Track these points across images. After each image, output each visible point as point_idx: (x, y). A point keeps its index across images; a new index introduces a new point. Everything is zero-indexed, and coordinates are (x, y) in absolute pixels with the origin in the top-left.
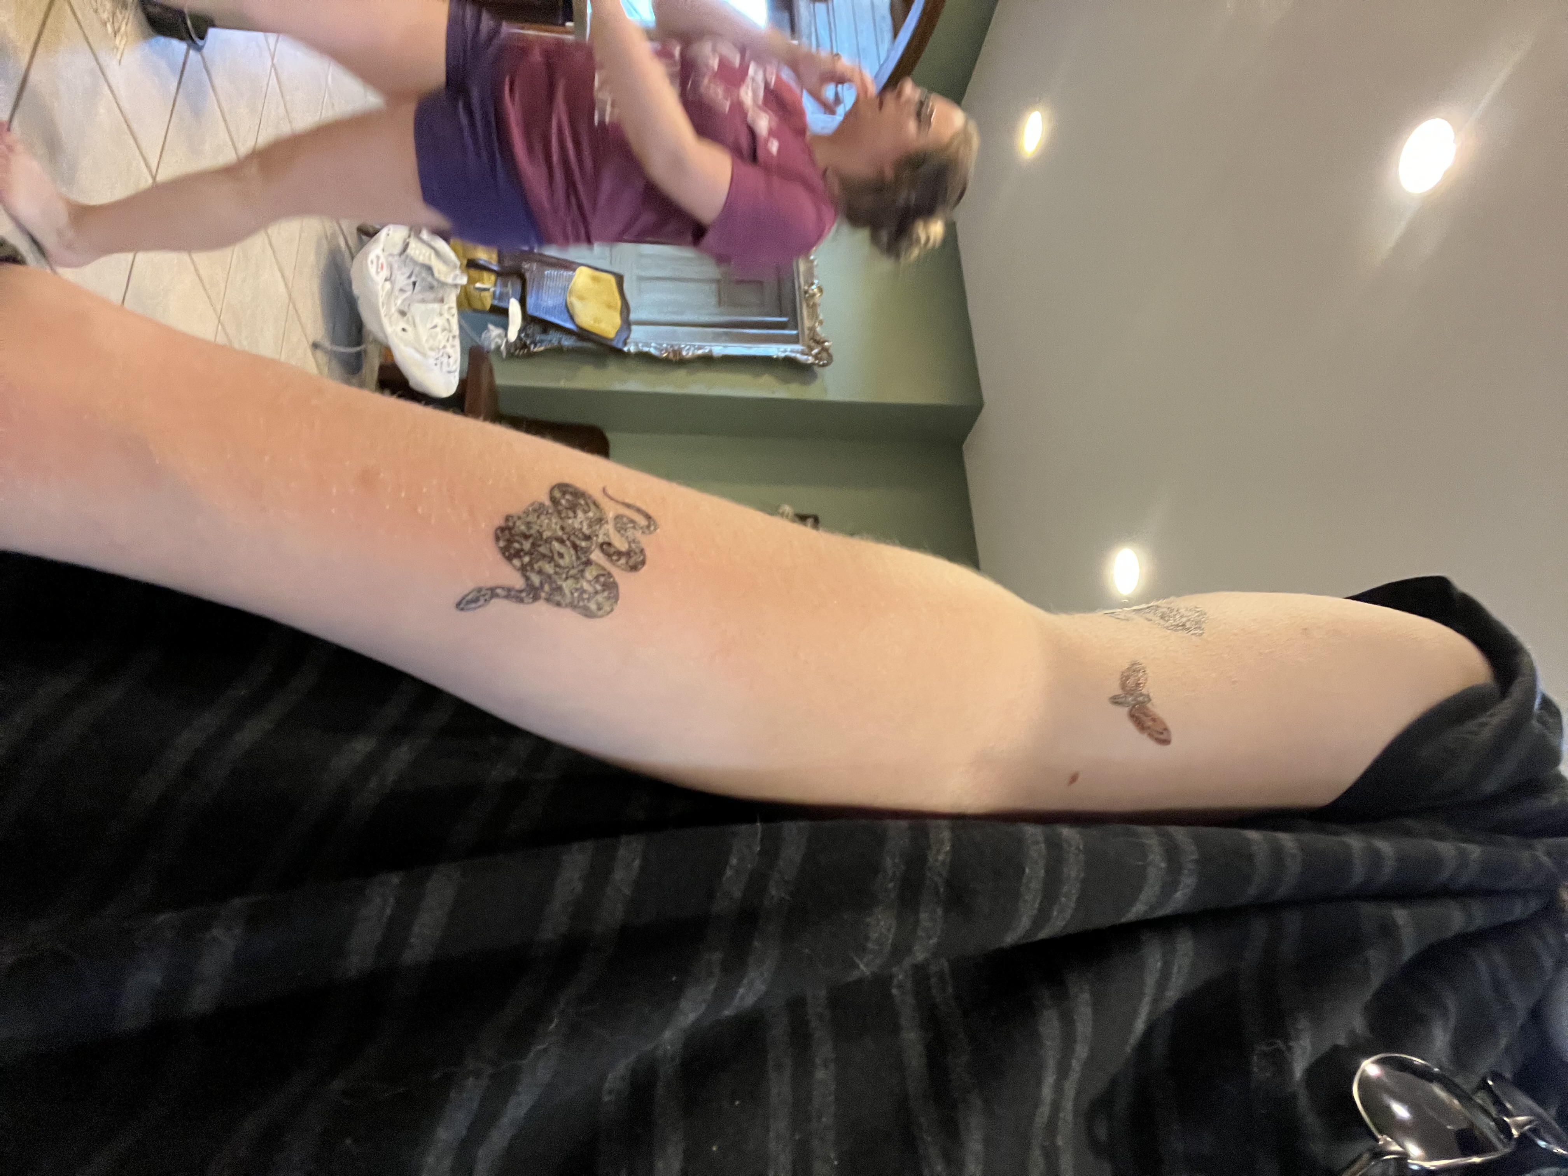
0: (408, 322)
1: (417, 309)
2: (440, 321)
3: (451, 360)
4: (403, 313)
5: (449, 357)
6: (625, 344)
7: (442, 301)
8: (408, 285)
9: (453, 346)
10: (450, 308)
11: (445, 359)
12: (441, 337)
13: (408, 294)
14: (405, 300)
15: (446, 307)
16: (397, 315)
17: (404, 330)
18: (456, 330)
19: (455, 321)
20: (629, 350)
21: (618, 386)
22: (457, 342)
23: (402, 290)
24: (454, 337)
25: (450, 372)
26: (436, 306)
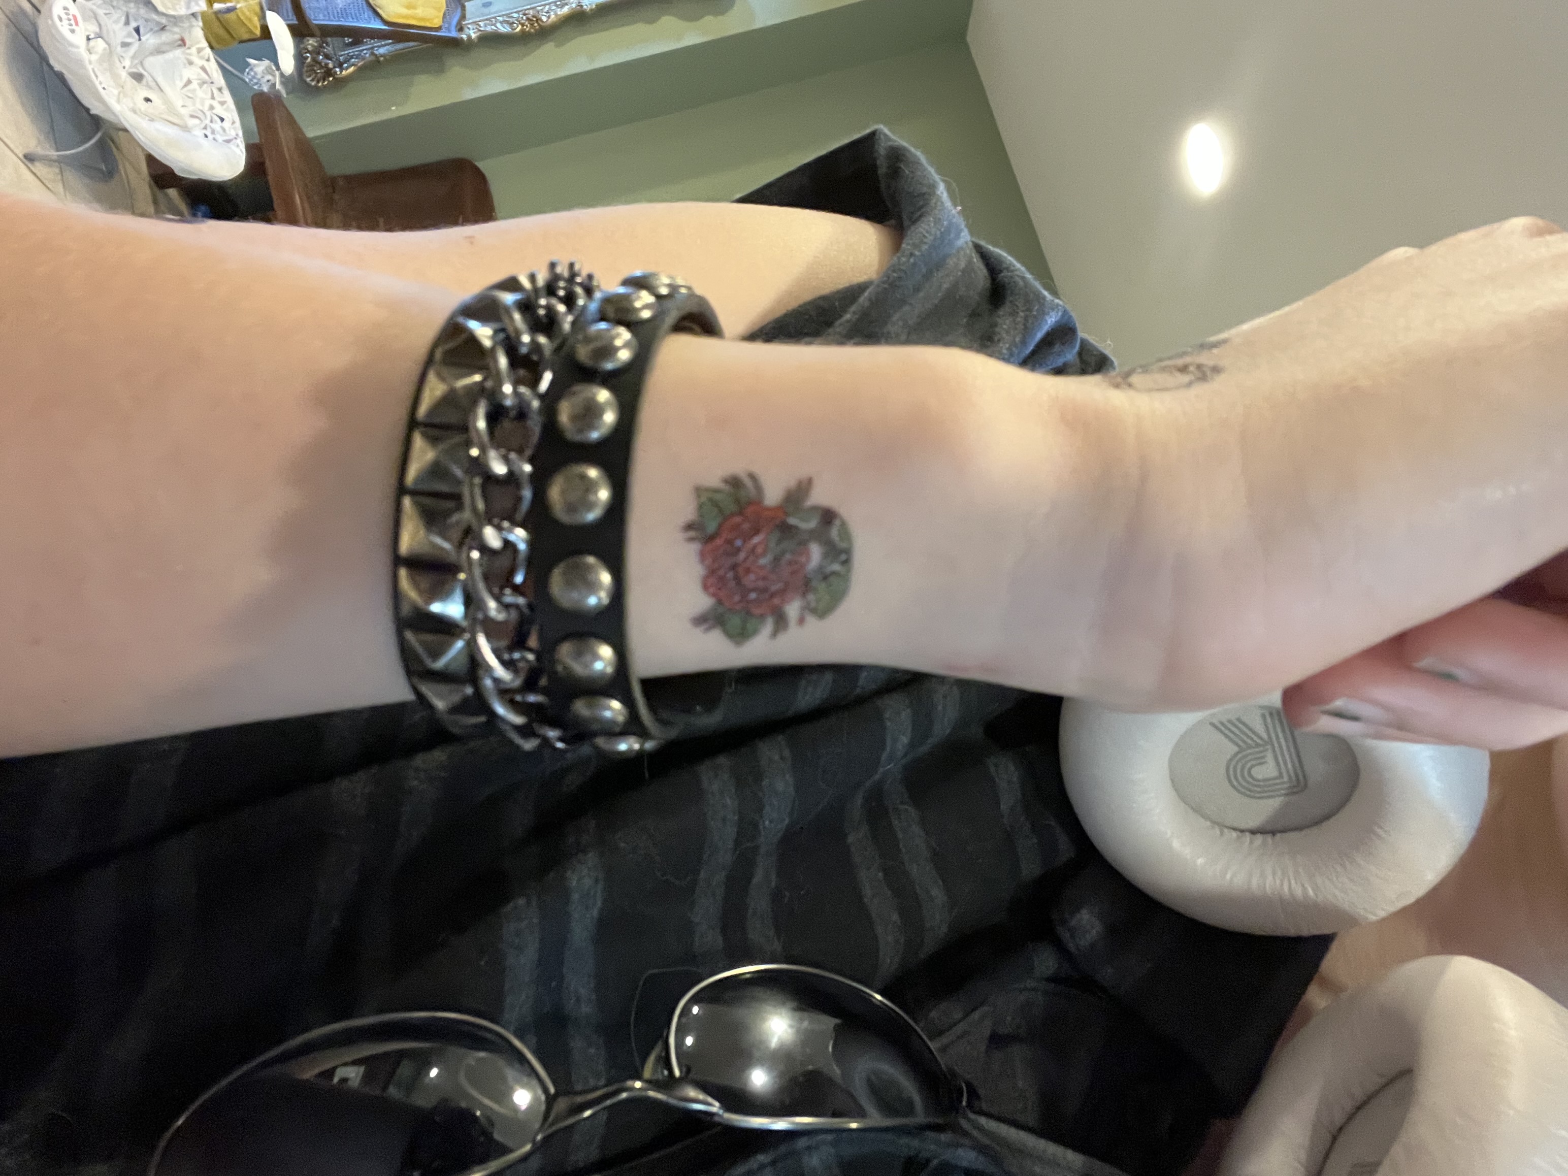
0: (149, 87)
1: (154, 65)
2: (192, 73)
3: (226, 124)
4: (138, 77)
5: (222, 120)
6: (461, 29)
7: (183, 43)
8: (129, 35)
9: (222, 103)
10: (200, 50)
11: (217, 125)
12: (202, 94)
13: (136, 45)
14: (133, 58)
15: (194, 50)
16: (131, 82)
17: (148, 100)
18: (219, 79)
19: (213, 67)
20: (469, 37)
21: (469, 94)
22: (227, 96)
23: (125, 45)
24: (220, 89)
25: (228, 141)
26: (178, 52)
